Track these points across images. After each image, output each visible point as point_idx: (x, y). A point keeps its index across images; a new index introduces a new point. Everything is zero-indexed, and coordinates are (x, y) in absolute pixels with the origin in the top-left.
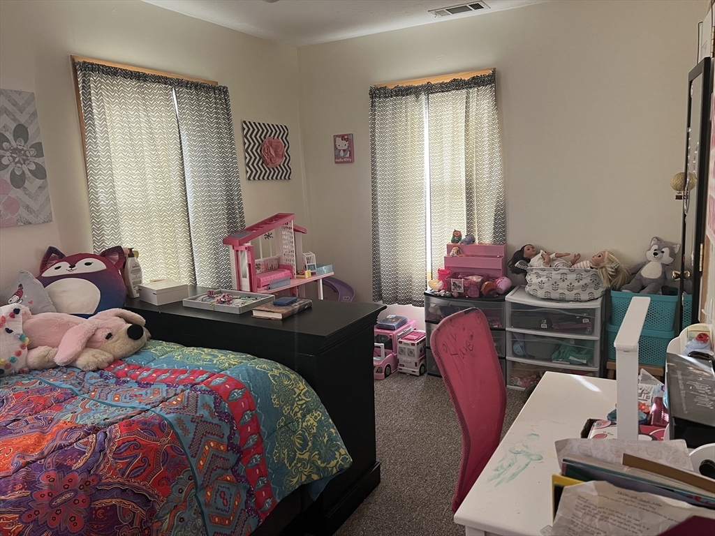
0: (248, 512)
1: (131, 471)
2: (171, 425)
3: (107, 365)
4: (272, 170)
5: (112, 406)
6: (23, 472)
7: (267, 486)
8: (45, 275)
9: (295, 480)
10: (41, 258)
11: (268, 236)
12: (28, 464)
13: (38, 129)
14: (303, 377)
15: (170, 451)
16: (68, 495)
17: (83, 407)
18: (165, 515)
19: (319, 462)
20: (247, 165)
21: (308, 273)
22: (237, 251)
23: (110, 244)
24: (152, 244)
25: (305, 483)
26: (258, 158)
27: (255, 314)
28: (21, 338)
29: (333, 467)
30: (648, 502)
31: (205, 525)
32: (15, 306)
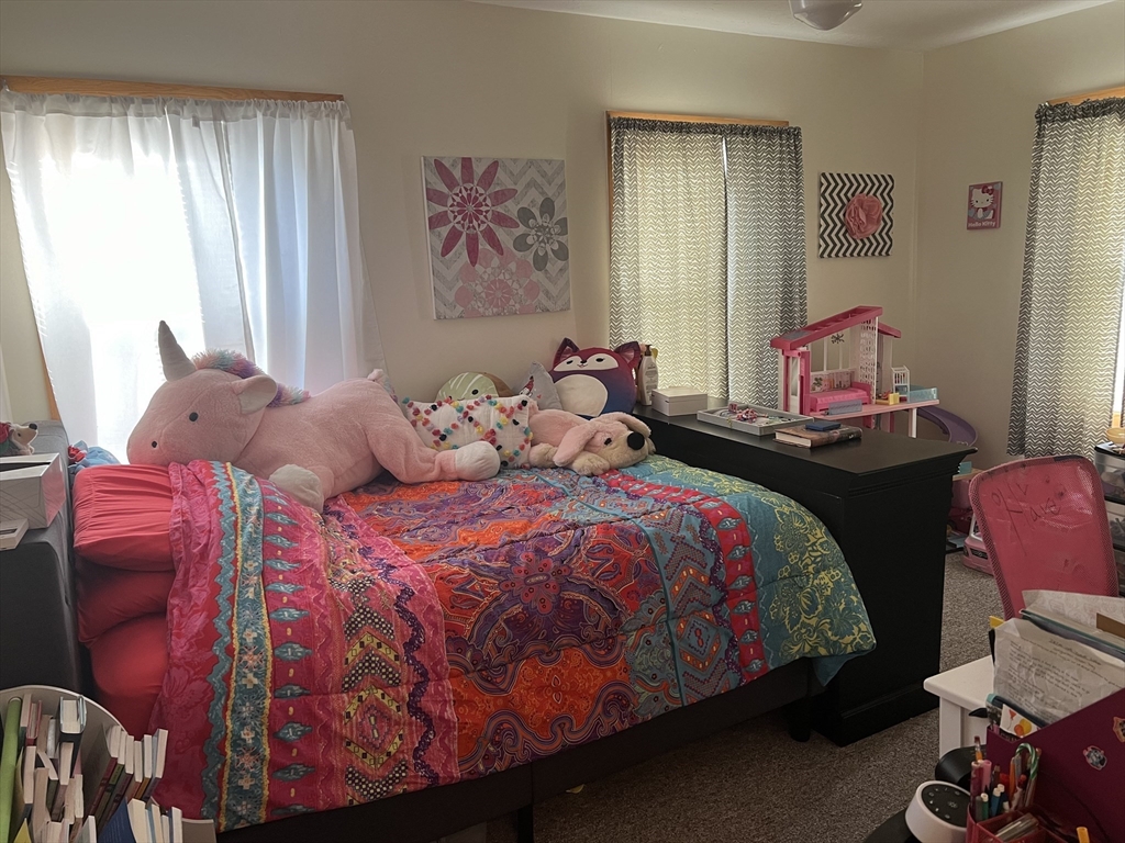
0: (728, 664)
1: (602, 573)
2: (647, 537)
3: (601, 472)
4: (859, 242)
5: (597, 510)
6: (507, 547)
7: (757, 643)
8: (557, 369)
9: (796, 648)
10: (555, 351)
11: (837, 339)
12: (512, 542)
13: (565, 202)
14: (825, 524)
15: (643, 565)
16: (541, 578)
17: (570, 507)
18: (631, 631)
19: (830, 633)
20: (821, 236)
21: (893, 398)
22: (788, 357)
23: (627, 339)
24: (677, 342)
25: (809, 656)
26: (839, 225)
27: (779, 437)
28: (526, 432)
29: (847, 645)
30: (1085, 657)
31: (674, 659)
32: (522, 397)
